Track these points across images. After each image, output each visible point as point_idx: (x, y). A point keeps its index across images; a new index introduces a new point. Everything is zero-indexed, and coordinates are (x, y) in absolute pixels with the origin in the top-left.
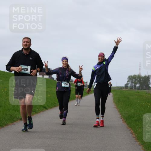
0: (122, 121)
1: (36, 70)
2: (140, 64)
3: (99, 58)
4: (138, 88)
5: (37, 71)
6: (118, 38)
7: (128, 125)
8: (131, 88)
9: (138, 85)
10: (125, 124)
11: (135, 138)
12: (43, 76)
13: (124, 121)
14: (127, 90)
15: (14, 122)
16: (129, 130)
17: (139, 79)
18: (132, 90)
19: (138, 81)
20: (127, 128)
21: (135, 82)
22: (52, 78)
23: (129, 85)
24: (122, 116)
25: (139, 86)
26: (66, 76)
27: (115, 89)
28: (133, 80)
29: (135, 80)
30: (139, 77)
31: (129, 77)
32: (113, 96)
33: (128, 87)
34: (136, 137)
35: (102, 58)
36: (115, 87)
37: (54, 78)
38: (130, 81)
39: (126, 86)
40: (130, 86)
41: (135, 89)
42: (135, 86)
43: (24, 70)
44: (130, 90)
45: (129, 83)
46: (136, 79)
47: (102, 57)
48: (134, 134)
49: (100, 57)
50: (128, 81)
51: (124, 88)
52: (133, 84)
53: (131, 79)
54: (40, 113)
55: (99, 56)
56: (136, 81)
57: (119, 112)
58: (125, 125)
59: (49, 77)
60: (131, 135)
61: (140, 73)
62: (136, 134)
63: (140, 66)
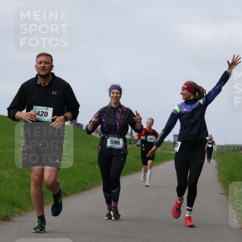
1: (62, 117)
5: (66, 119)
26: (116, 125)
27: (223, 150)
43: (41, 115)
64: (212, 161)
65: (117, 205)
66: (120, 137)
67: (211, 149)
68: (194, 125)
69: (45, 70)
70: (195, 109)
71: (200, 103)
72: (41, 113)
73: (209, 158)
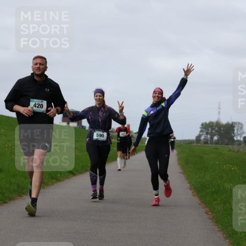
0: (191, 193)
2: (219, 105)
3: (154, 95)
4: (217, 143)
6: (188, 64)
7: (200, 199)
8: (206, 142)
9: (216, 138)
10: (197, 197)
11: (211, 219)
12: (68, 123)
13: (195, 194)
14: (199, 144)
15: (23, 194)
16: (203, 208)
17: (218, 128)
18: (207, 145)
19: (217, 131)
20: (200, 204)
21: (211, 132)
22: (83, 126)
23: (202, 138)
24: (191, 186)
25: (218, 140)
26: (99, 121)
27: (181, 143)
28: (209, 130)
29: (211, 130)
30: (218, 124)
31: (202, 125)
32: (177, 155)
33: (201, 140)
34: (214, 218)
35: (160, 96)
36: (181, 141)
37: (85, 127)
38: (204, 131)
39: (198, 138)
40: (204, 139)
41: (211, 143)
42: (212, 138)
44: (204, 145)
45: (202, 135)
46: (214, 128)
47: (159, 94)
48: (210, 213)
49: (156, 94)
50: (201, 132)
51: (195, 142)
52: (209, 136)
53: (205, 128)
54: (63, 181)
55: (154, 92)
56: (213, 131)
57: (187, 179)
58: (196, 200)
59: (78, 125)
60: (206, 215)
61: (219, 119)
62: (214, 214)
63: (219, 108)
64: (175, 151)
65: (103, 187)
66: (105, 131)
67: (173, 143)
68: (159, 124)
69: (40, 70)
70: (159, 110)
71: (163, 106)
72: (37, 106)
73: (173, 148)
